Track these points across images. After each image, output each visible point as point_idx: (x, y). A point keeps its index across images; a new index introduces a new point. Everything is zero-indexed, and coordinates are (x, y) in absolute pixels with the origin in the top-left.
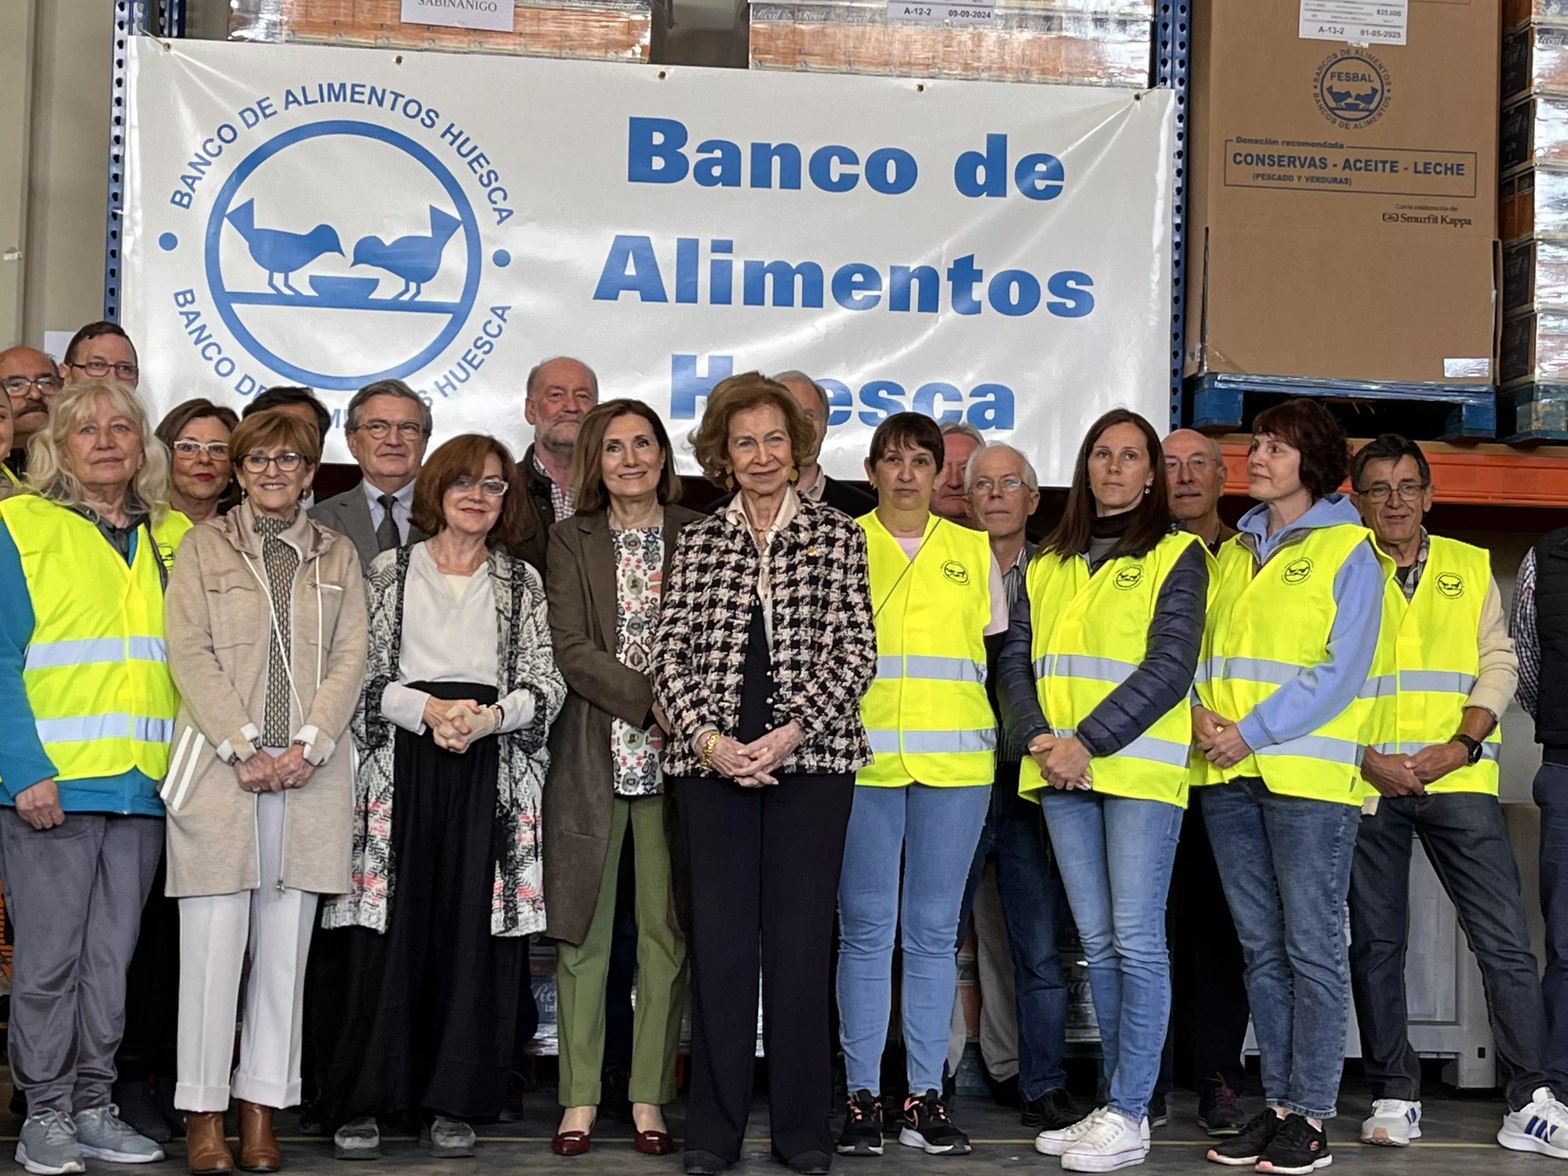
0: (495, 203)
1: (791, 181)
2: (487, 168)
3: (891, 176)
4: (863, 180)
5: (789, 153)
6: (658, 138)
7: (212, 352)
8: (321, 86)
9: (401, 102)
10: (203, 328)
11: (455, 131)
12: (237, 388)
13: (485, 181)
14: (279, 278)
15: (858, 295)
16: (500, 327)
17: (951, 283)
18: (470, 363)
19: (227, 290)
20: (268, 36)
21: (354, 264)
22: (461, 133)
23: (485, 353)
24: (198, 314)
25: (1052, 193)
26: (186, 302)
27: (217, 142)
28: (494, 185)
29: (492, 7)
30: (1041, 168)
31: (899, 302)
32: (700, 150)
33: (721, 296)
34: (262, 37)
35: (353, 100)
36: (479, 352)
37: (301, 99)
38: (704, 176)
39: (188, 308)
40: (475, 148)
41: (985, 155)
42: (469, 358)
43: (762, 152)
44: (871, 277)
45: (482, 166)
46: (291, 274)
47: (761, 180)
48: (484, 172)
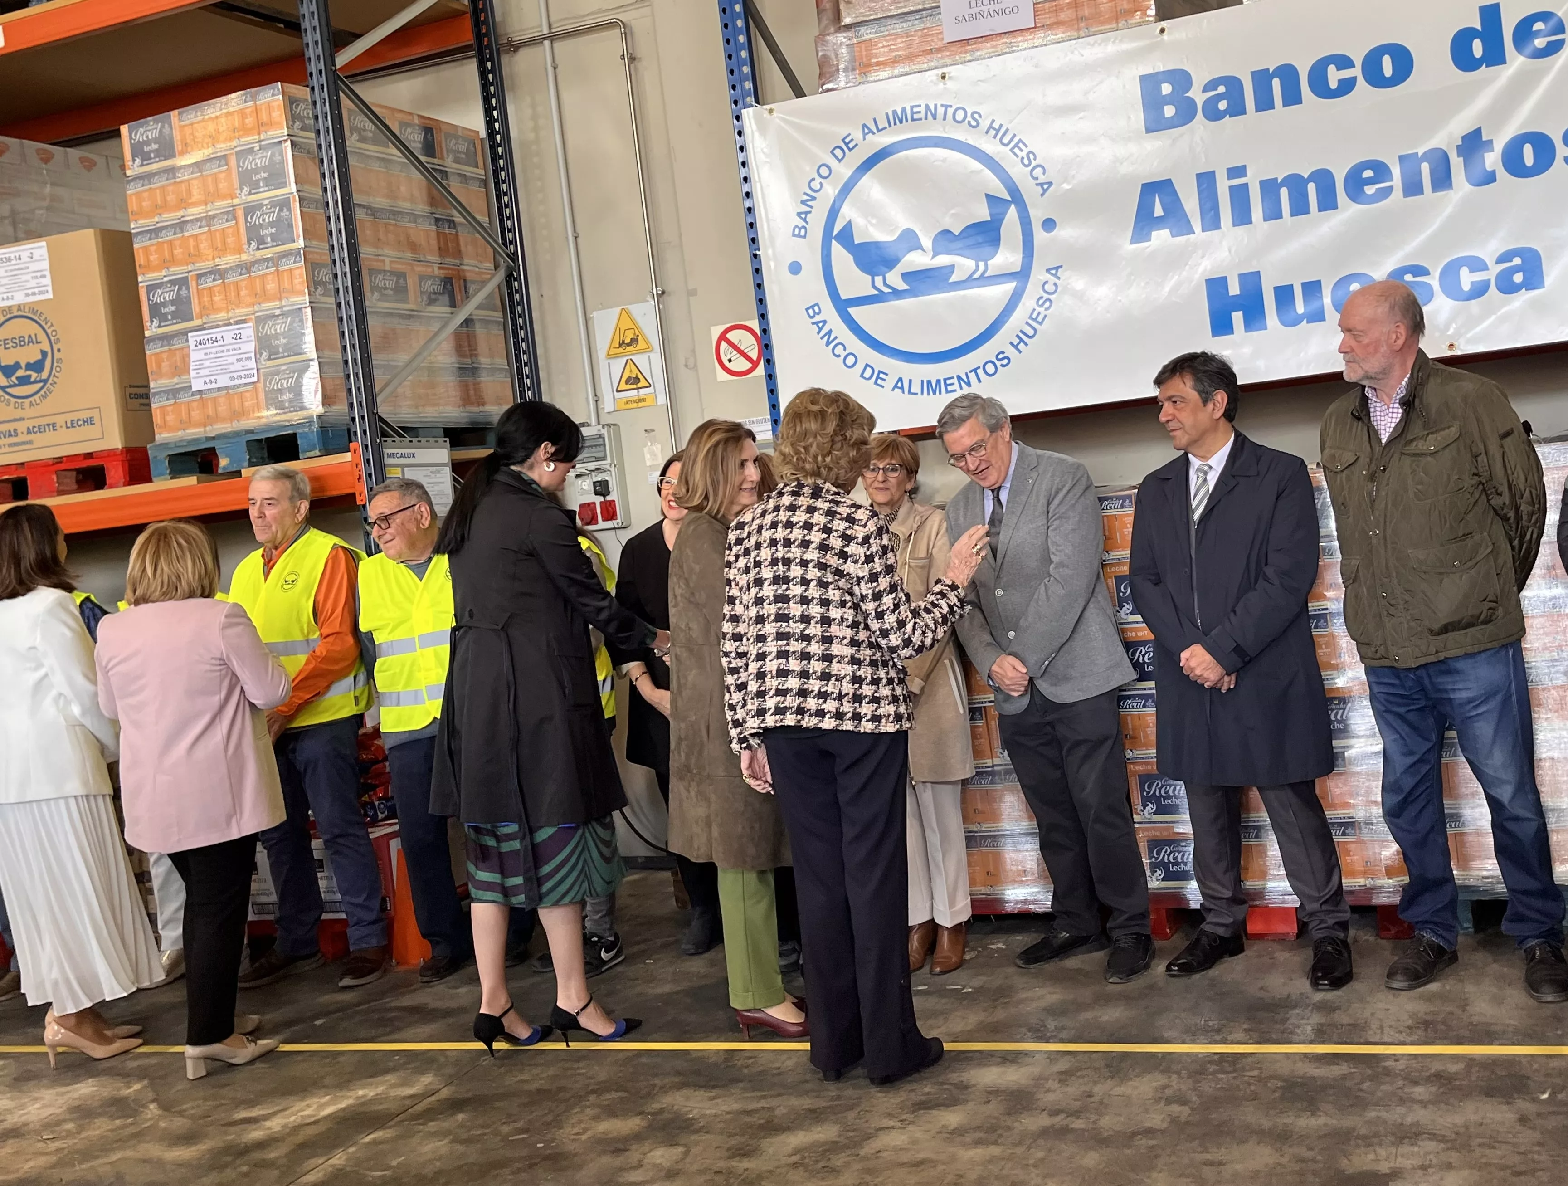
0: (1037, 179)
1: (1292, 97)
2: (1026, 150)
3: (1388, 71)
4: (1361, 81)
5: (1288, 73)
6: (1166, 89)
7: (839, 350)
8: (887, 115)
9: (950, 111)
10: (830, 332)
11: (996, 126)
12: (862, 376)
13: (1026, 161)
14: (879, 280)
15: (1370, 190)
16: (1055, 284)
17: (1461, 159)
18: (1035, 320)
19: (843, 298)
20: (847, 83)
21: (933, 257)
22: (1001, 126)
23: (1046, 309)
24: (825, 322)
25: (1553, 49)
26: (815, 313)
27: (819, 180)
28: (1034, 164)
29: (1015, 10)
30: (1539, 26)
31: (1413, 188)
32: (1205, 90)
33: (1242, 217)
34: (842, 84)
35: (913, 120)
36: (1042, 310)
37: (875, 130)
38: (1213, 114)
39: (818, 318)
40: (1014, 136)
41: (1480, 28)
42: (1034, 316)
43: (1262, 79)
44: (1381, 170)
45: (1021, 150)
46: (887, 275)
47: (1265, 103)
48: (1024, 154)
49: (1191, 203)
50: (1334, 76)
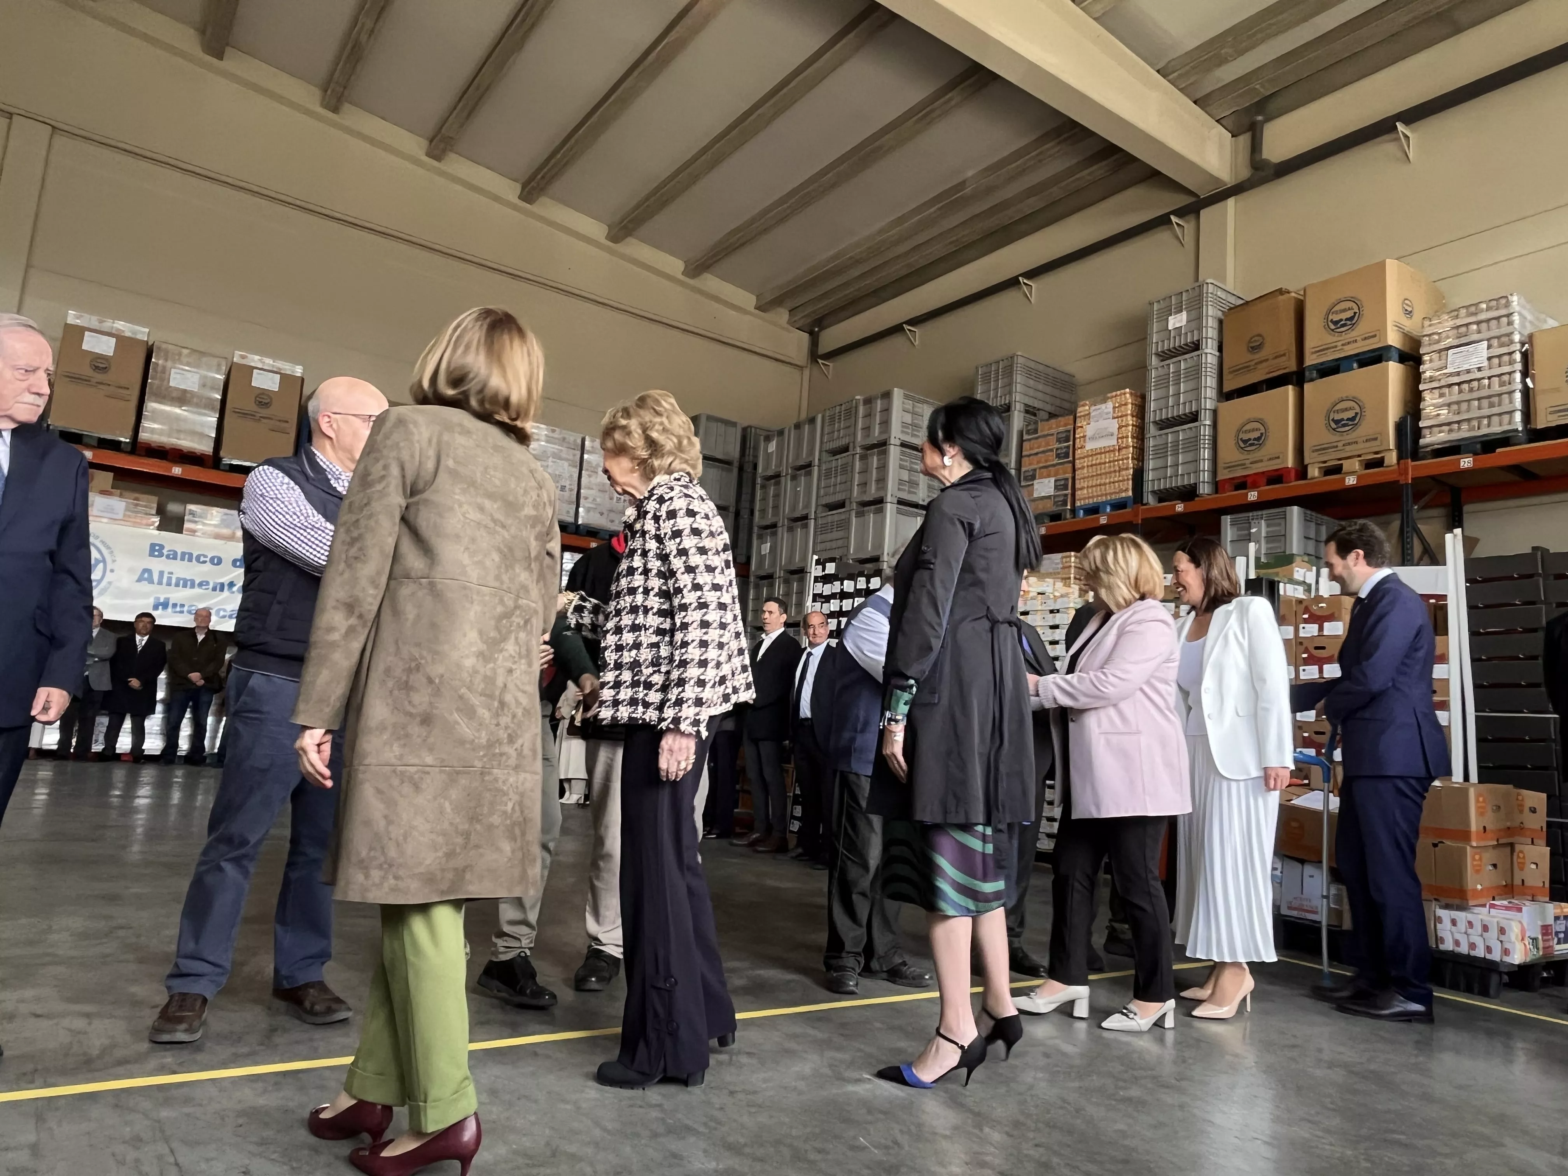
0: (113, 558)
1: (190, 560)
3: (216, 561)
4: (209, 562)
5: (190, 554)
6: (157, 548)
11: (103, 541)
15: (203, 587)
16: (110, 587)
28: (113, 554)
32: (168, 551)
33: (169, 584)
38: (168, 557)
43: (183, 553)
44: (208, 583)
47: (183, 559)
48: (111, 551)
49: (156, 578)
50: (202, 559)
